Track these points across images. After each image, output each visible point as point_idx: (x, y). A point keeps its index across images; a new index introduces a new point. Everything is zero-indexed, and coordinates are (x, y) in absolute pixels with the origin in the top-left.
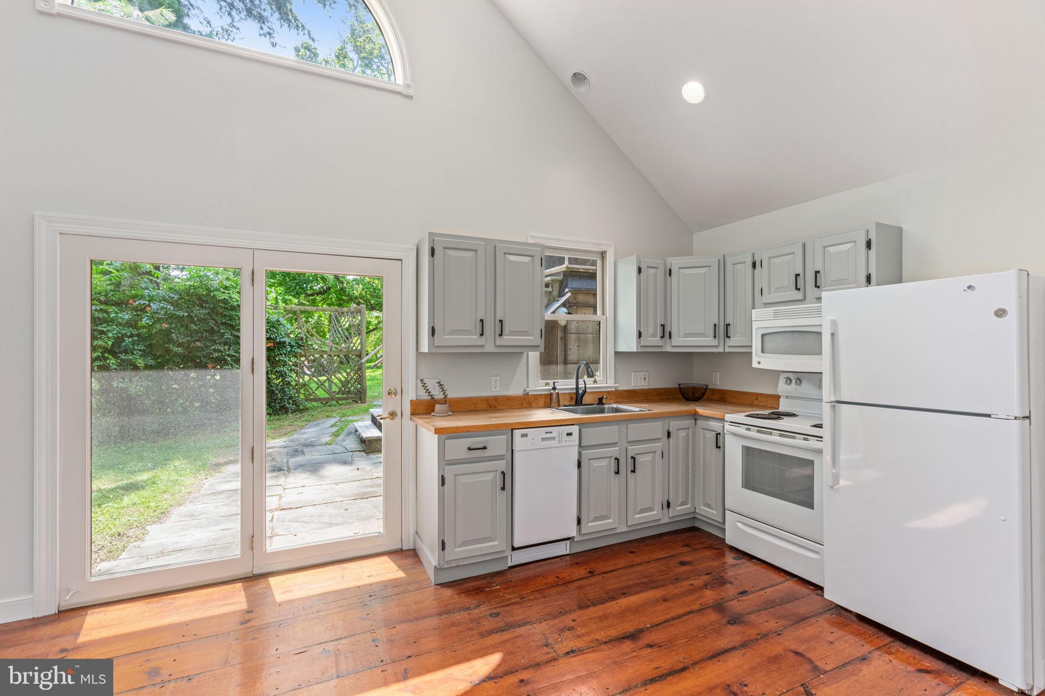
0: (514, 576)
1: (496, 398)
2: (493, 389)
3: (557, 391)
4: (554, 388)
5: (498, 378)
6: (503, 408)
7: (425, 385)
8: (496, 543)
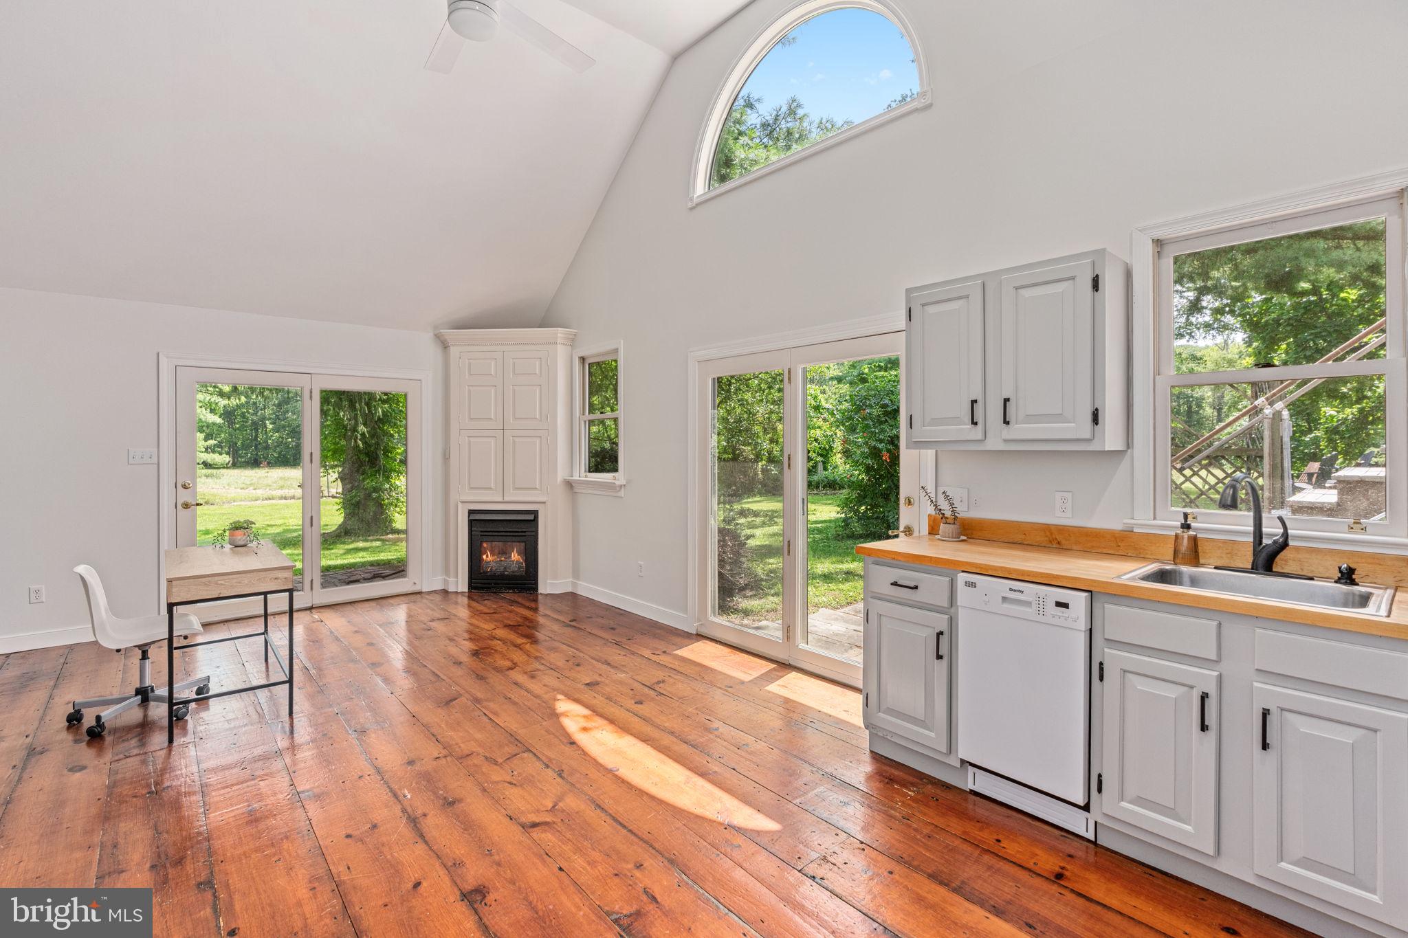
0: (971, 805)
1: (1062, 529)
2: (1059, 514)
3: (1191, 533)
4: (1186, 526)
5: (1069, 495)
6: (1075, 548)
7: (949, 498)
8: (932, 735)
